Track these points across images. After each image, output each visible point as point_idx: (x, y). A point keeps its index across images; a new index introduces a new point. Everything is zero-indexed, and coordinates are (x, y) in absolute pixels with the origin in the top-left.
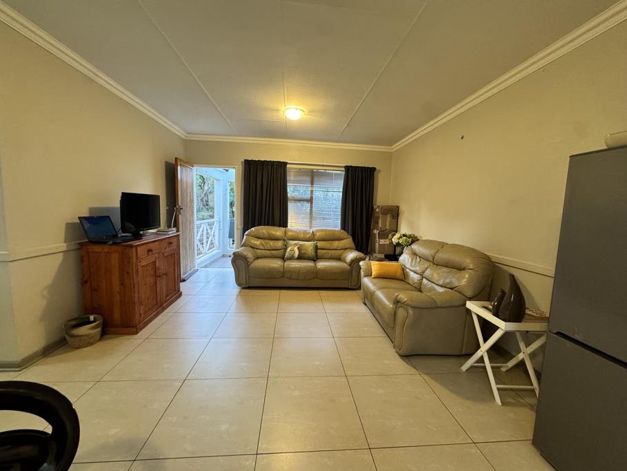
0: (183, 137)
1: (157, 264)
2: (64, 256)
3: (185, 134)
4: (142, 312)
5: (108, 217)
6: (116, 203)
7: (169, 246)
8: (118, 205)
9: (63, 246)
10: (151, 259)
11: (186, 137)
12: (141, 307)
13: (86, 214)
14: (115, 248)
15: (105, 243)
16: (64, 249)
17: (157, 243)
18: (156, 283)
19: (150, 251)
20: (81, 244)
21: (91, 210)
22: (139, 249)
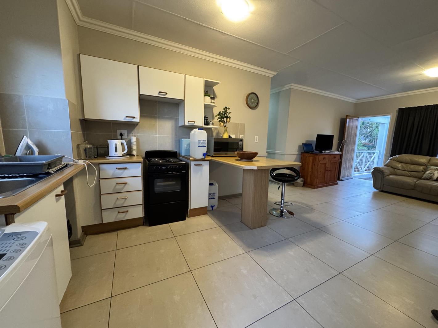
0: (355, 102)
1: (327, 164)
2: (297, 156)
3: (356, 100)
4: (317, 182)
5: (311, 144)
6: (315, 139)
7: (334, 159)
8: (315, 140)
9: (297, 153)
10: (324, 162)
11: (357, 101)
12: (318, 180)
13: (304, 143)
14: (312, 155)
15: (309, 153)
16: (297, 154)
17: (328, 156)
18: (325, 173)
19: (324, 158)
20: (302, 153)
21: (307, 141)
22: (320, 156)
